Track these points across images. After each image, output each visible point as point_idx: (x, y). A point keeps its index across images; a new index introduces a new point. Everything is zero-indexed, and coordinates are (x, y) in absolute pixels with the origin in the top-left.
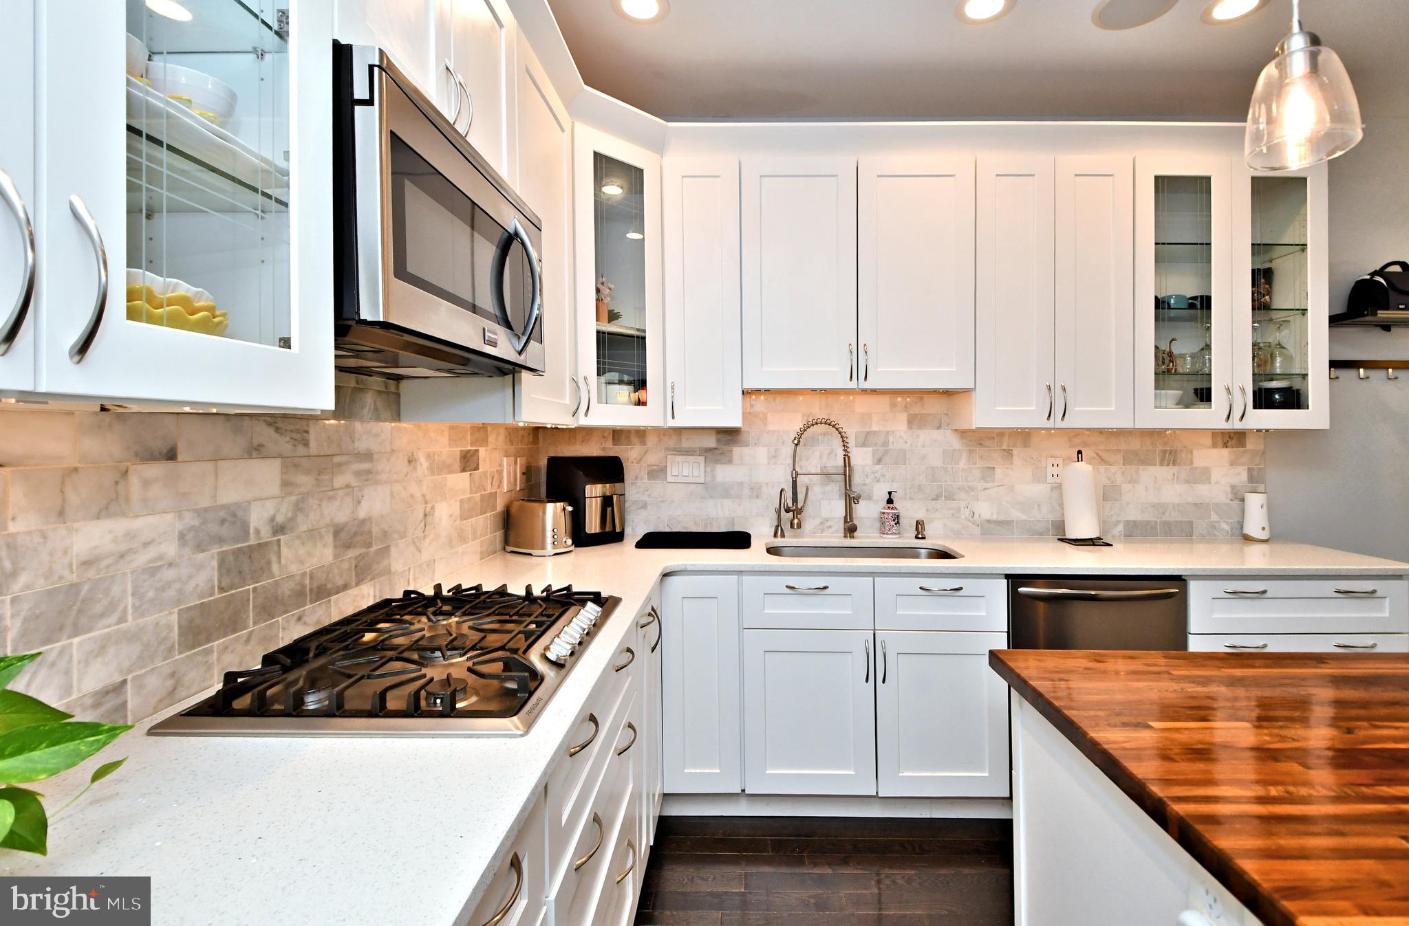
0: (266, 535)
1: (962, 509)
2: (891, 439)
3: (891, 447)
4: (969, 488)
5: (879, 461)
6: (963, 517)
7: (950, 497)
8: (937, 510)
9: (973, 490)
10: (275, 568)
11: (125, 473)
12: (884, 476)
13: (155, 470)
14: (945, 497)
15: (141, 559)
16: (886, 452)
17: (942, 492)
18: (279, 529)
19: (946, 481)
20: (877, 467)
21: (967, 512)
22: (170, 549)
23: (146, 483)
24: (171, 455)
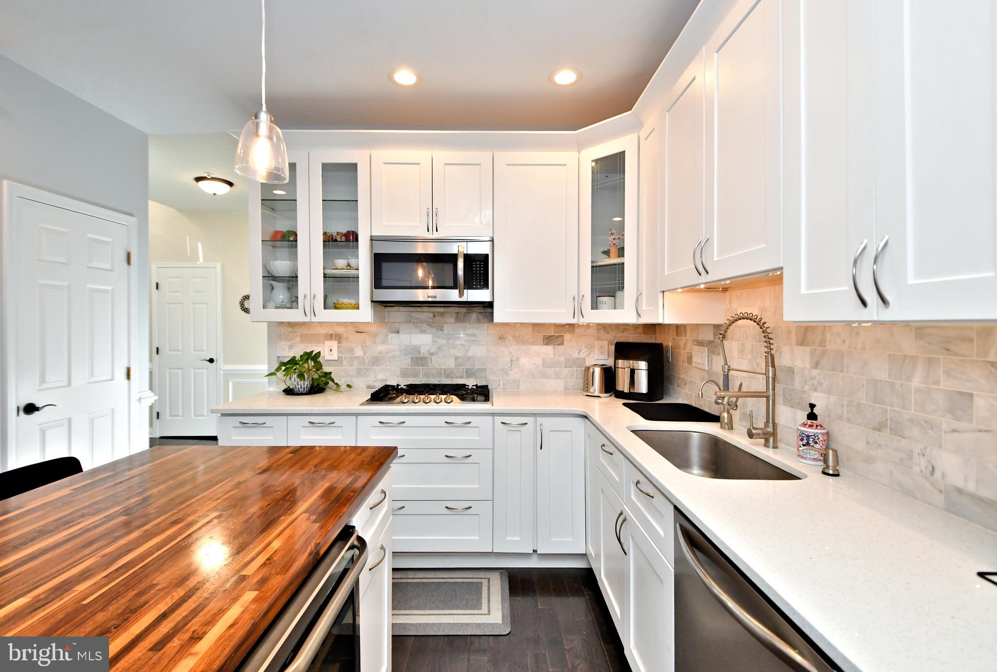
0: (426, 355)
1: (915, 455)
2: (828, 337)
3: (828, 347)
4: (926, 422)
5: (816, 365)
6: (917, 469)
7: (897, 431)
8: (880, 445)
9: (932, 429)
10: (430, 364)
11: (387, 336)
12: (821, 384)
13: (394, 335)
14: (891, 429)
15: (391, 354)
16: (823, 354)
17: (887, 420)
18: (432, 354)
19: (892, 405)
20: (815, 372)
21: (923, 462)
22: (398, 353)
23: (392, 338)
24: (398, 332)
